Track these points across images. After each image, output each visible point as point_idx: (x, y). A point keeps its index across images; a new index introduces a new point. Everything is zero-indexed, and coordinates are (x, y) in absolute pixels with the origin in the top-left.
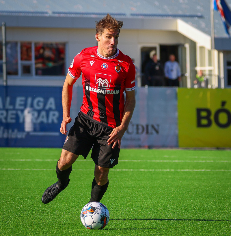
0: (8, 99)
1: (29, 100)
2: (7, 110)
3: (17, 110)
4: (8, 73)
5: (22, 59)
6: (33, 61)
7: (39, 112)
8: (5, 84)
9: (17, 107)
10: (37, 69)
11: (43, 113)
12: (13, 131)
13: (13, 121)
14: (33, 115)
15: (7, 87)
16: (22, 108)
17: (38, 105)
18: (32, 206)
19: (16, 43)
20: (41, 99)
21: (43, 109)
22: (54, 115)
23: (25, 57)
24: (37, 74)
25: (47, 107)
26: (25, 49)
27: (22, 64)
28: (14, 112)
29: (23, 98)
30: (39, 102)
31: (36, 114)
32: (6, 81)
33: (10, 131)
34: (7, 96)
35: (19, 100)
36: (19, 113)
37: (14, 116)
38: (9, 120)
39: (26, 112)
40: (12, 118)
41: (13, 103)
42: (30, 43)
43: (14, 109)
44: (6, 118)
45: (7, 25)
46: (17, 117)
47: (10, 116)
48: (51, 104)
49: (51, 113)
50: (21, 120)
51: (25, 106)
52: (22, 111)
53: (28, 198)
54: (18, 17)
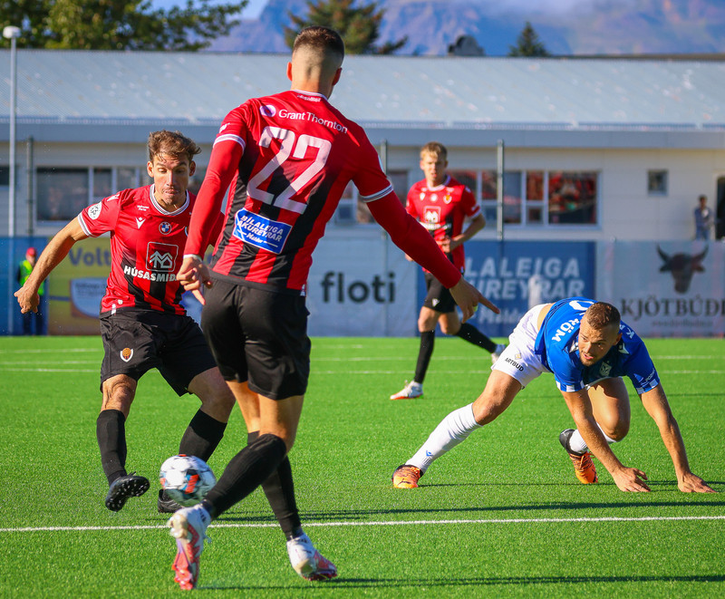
0: (505, 263)
1: (538, 263)
2: (502, 280)
3: (519, 279)
4: (506, 221)
5: (528, 198)
6: (545, 201)
7: (553, 281)
8: (499, 238)
9: (519, 273)
10: (551, 215)
11: (560, 284)
12: (511, 312)
13: (512, 296)
14: (544, 286)
15: (502, 243)
16: (526, 275)
17: (552, 270)
18: (537, 430)
19: (518, 174)
20: (557, 261)
21: (560, 277)
22: (576, 286)
23: (533, 194)
24: (551, 221)
25: (566, 274)
26: (533, 182)
27: (527, 207)
28: (514, 282)
29: (528, 260)
30: (553, 266)
31: (548, 285)
32: (502, 233)
33: (506, 312)
34: (502, 255)
35: (522, 263)
36: (522, 283)
37: (513, 289)
38: (505, 295)
39: (532, 282)
40: (510, 292)
41: (512, 267)
42: (541, 173)
43: (514, 277)
44: (500, 292)
45: (507, 144)
46: (518, 290)
47: (506, 288)
48: (573, 268)
49: (572, 283)
50: (524, 295)
51: (531, 272)
52: (526, 280)
53: (531, 417)
54: (523, 132)
